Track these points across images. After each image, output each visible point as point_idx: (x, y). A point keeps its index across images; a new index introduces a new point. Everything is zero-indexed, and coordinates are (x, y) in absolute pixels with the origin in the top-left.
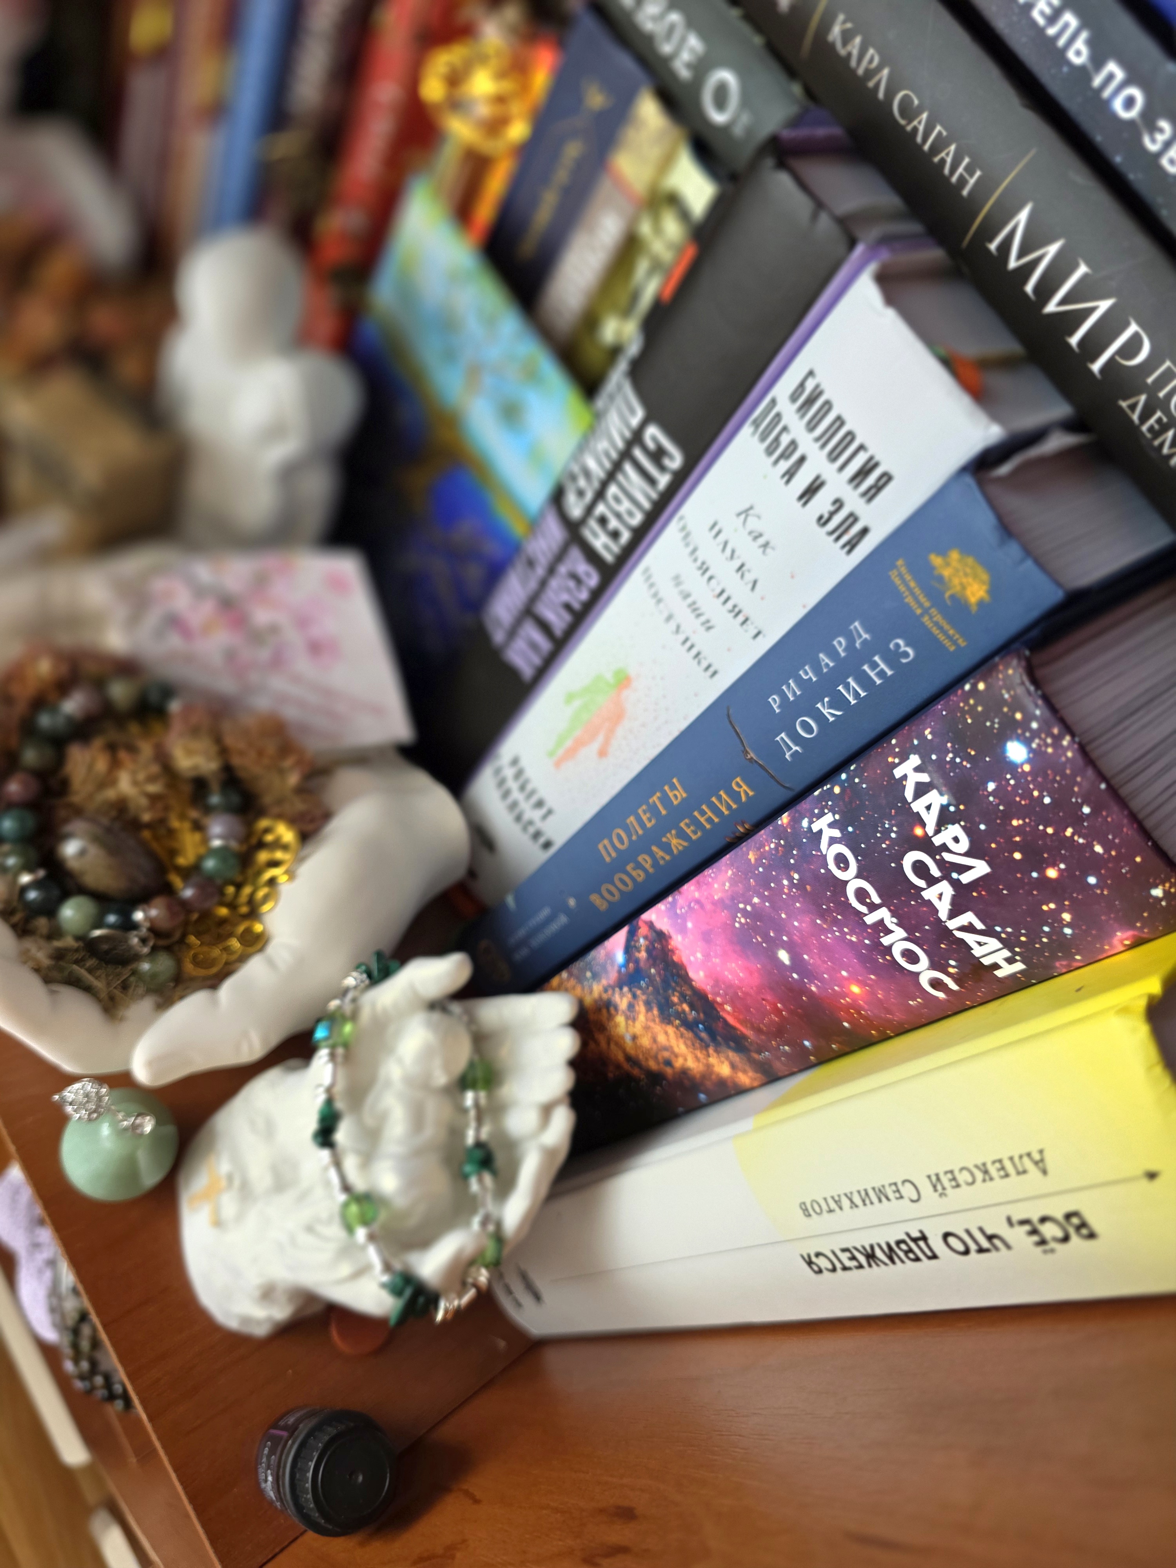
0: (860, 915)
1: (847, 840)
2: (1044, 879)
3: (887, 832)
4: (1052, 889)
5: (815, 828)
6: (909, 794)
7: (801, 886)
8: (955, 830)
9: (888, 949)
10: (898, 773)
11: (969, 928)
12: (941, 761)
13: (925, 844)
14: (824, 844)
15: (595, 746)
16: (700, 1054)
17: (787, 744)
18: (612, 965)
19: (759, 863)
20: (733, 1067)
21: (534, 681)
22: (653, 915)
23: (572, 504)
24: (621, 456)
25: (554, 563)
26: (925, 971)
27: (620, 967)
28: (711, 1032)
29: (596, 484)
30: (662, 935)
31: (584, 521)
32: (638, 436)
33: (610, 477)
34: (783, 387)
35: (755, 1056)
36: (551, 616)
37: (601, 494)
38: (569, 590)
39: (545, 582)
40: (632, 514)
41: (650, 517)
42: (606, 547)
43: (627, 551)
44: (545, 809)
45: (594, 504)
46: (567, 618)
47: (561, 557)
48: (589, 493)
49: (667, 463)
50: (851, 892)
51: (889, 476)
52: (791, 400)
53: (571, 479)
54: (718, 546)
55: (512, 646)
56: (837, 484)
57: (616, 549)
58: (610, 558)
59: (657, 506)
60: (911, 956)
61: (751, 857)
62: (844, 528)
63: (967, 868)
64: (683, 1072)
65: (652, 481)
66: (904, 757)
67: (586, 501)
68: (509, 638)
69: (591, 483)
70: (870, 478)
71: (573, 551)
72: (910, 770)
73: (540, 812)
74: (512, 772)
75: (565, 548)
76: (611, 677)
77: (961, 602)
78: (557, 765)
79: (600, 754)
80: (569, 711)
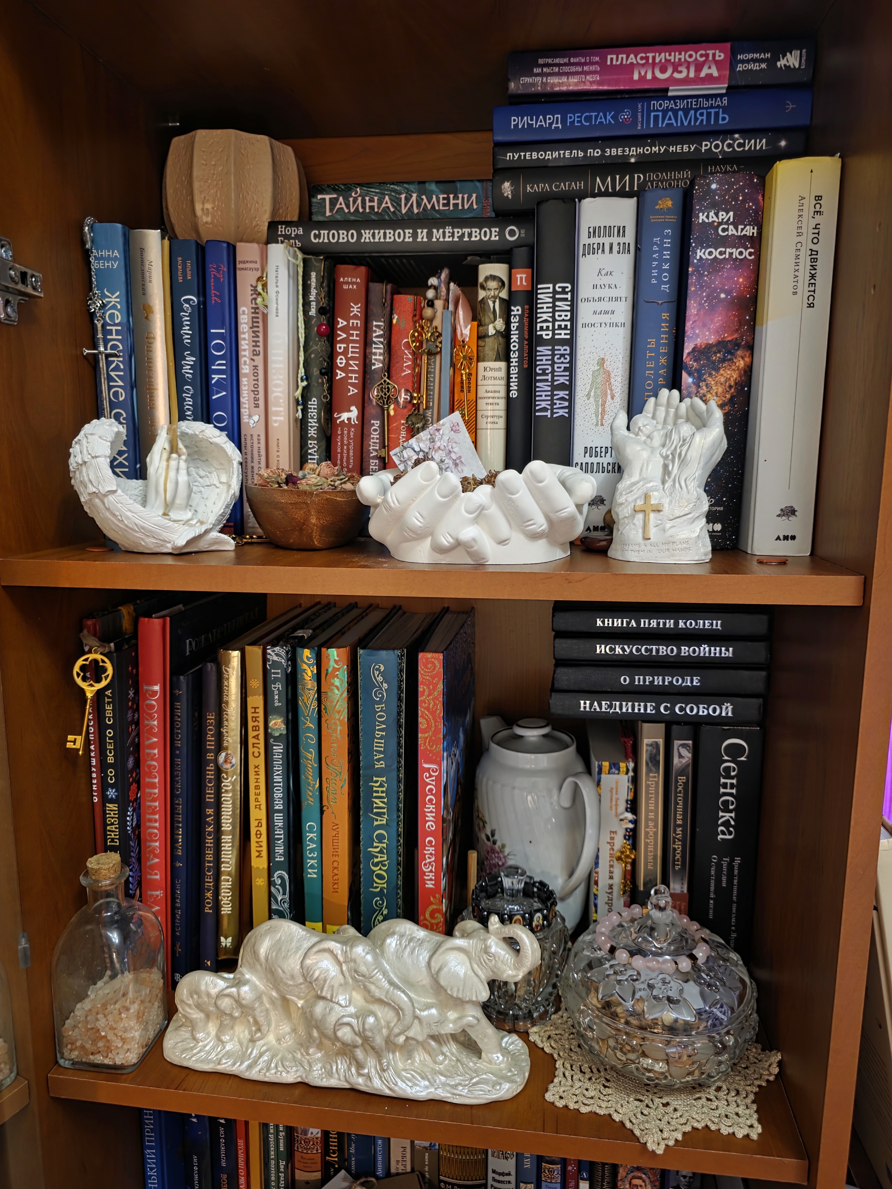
0: (725, 258)
1: (706, 248)
2: (741, 201)
3: (711, 234)
4: (744, 201)
5: (698, 258)
6: (707, 221)
7: (709, 273)
8: (721, 213)
9: (736, 258)
10: (701, 221)
11: (742, 230)
12: (705, 207)
13: (720, 224)
14: (704, 257)
15: (609, 397)
16: (733, 367)
17: (665, 287)
18: (690, 387)
19: (696, 287)
20: (743, 358)
21: (570, 413)
22: (686, 351)
23: (547, 335)
24: (553, 303)
25: (552, 360)
26: (746, 253)
27: (693, 382)
28: (730, 352)
29: (551, 320)
30: (694, 350)
31: (554, 334)
32: (555, 292)
33: (554, 312)
34: (584, 239)
35: (743, 343)
36: (562, 380)
37: (554, 320)
38: (562, 363)
39: (553, 371)
40: (566, 316)
41: (572, 311)
42: (565, 334)
43: (572, 329)
44: (610, 449)
45: (554, 326)
46: (568, 374)
47: (553, 355)
48: (550, 325)
49: (567, 290)
50: (718, 256)
51: (624, 227)
52: (589, 237)
53: (542, 328)
54: (599, 290)
55: (555, 411)
56: (615, 240)
57: (568, 332)
58: (568, 337)
59: (572, 306)
60: (741, 253)
61: (693, 289)
62: (624, 248)
63: (730, 217)
64: (736, 384)
65: (566, 300)
66: (698, 217)
67: (551, 328)
68: (552, 409)
69: (549, 321)
70: (621, 231)
71: (556, 348)
72: (702, 217)
73: (609, 454)
74: (587, 455)
75: (553, 350)
76: (597, 368)
77: (669, 209)
78: (602, 425)
79: (613, 399)
80: (592, 399)
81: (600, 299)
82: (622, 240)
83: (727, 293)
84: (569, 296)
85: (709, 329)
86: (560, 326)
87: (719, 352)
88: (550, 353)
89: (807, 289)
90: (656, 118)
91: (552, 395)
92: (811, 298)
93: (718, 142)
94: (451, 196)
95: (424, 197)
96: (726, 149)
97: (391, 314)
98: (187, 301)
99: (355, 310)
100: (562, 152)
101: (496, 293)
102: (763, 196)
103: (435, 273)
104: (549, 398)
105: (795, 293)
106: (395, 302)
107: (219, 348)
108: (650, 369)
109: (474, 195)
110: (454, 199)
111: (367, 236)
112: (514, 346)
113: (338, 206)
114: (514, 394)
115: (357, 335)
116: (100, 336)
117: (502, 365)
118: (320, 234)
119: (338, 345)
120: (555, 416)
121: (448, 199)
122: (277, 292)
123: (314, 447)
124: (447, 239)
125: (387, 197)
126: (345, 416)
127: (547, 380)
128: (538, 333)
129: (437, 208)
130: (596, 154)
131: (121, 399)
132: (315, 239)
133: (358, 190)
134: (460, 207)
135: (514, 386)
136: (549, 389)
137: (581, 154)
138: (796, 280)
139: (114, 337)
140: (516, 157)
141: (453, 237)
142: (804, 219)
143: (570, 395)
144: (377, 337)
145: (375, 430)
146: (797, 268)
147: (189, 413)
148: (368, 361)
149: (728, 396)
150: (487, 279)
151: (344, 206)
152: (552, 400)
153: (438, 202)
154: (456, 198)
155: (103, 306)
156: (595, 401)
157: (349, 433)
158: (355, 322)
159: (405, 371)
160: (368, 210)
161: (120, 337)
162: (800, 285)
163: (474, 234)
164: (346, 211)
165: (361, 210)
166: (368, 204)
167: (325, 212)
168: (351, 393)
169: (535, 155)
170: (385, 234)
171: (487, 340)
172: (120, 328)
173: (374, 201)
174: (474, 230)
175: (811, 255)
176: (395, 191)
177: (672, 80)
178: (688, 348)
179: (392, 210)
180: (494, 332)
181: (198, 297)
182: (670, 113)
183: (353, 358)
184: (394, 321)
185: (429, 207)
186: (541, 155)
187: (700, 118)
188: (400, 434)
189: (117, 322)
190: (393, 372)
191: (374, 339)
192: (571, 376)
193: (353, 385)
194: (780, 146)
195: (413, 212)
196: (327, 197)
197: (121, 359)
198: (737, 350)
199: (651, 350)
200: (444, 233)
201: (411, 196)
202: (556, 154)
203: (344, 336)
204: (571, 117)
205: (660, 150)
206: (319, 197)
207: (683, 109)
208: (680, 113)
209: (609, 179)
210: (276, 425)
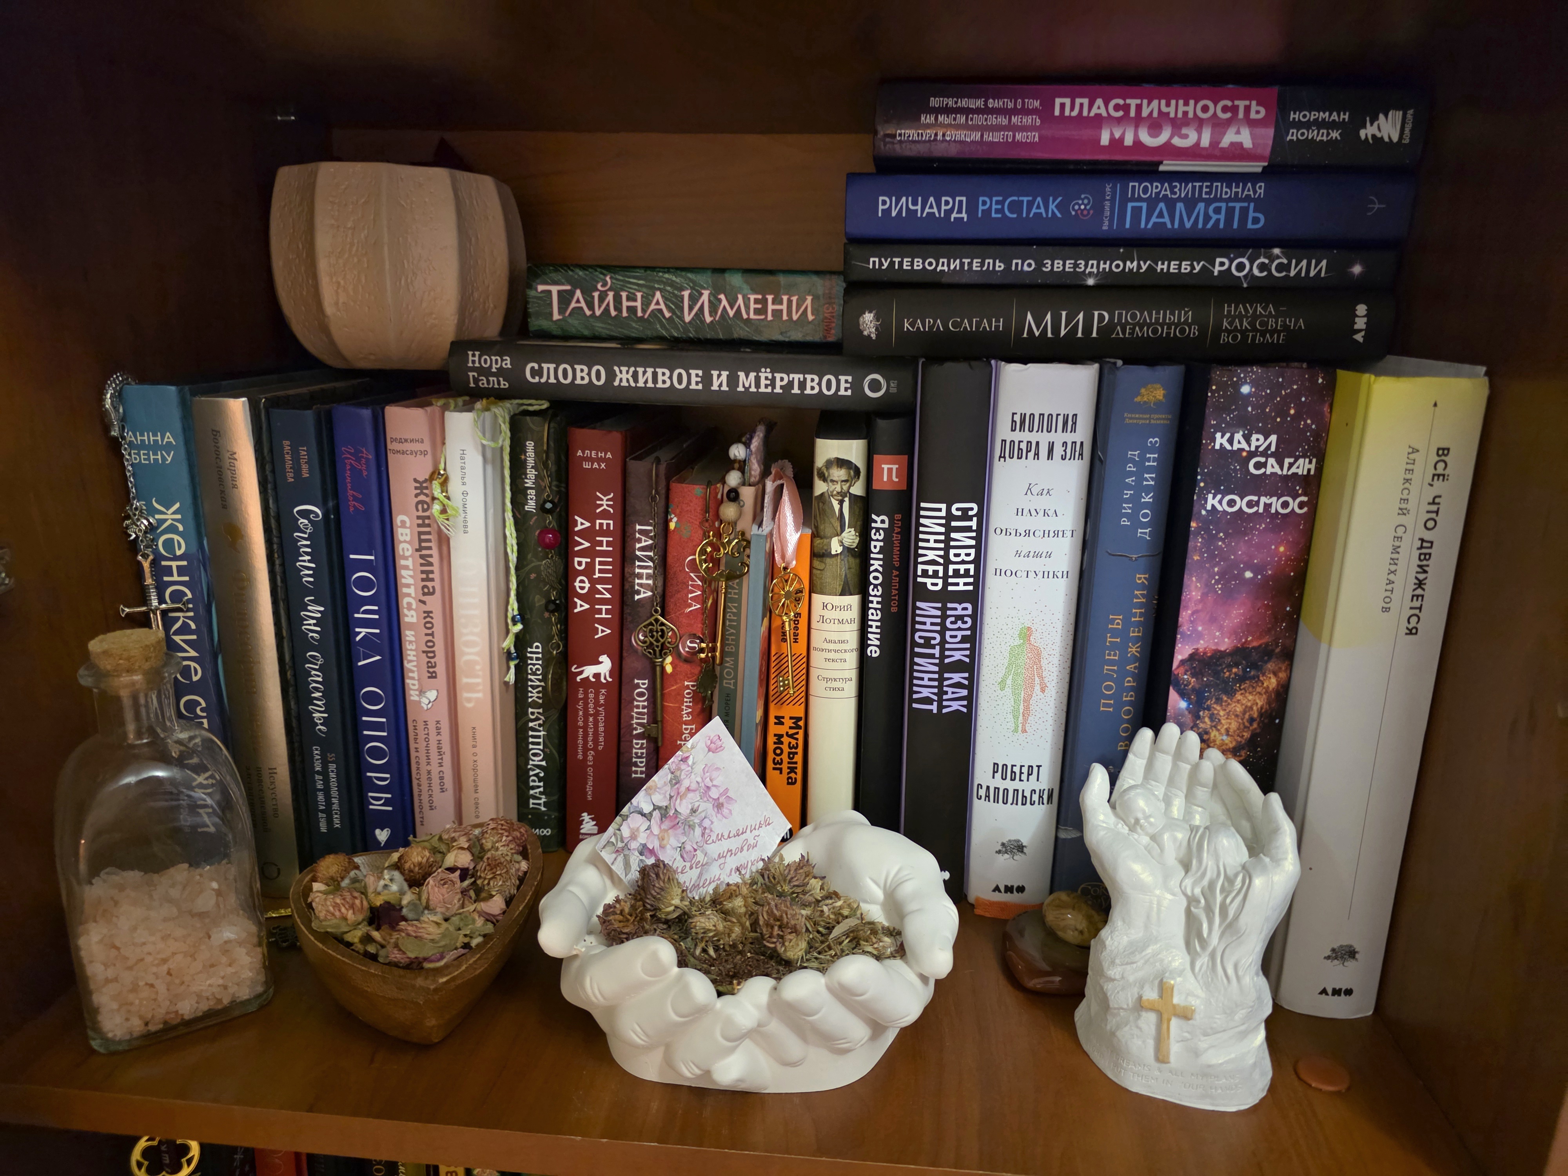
0: (1257, 513)
1: (1225, 493)
2: (1292, 416)
3: (1235, 470)
4: (1298, 417)
5: (1209, 507)
6: (1228, 447)
7: (1227, 535)
8: (1254, 437)
9: (1277, 513)
10: (1217, 447)
11: (1291, 465)
12: (1227, 424)
13: (1252, 454)
14: (1219, 508)
15: (1037, 688)
16: (1259, 689)
17: (1144, 533)
18: (1183, 715)
19: (1201, 555)
20: (1275, 674)
21: (969, 707)
22: (1178, 657)
23: (933, 584)
24: (947, 534)
25: (943, 625)
26: (1294, 505)
27: (1188, 708)
28: (1254, 666)
29: (941, 561)
30: (1192, 657)
31: (946, 584)
32: (950, 517)
33: (947, 549)
34: (1003, 431)
35: (1278, 650)
36: (958, 656)
37: (947, 562)
38: (959, 629)
39: (943, 642)
40: (968, 555)
41: (978, 548)
42: (965, 584)
43: (976, 576)
44: (1035, 769)
45: (946, 570)
46: (968, 645)
47: (944, 617)
48: (940, 569)
49: (971, 513)
50: (1246, 509)
51: (1075, 415)
52: (1013, 430)
53: (925, 573)
54: (1026, 517)
55: (945, 703)
56: (1059, 437)
57: (971, 580)
58: (971, 588)
59: (978, 539)
60: (1285, 505)
61: (1196, 558)
62: (1072, 451)
63: (1270, 444)
64: (1261, 715)
65: (968, 529)
66: (1214, 440)
67: (941, 574)
68: (940, 701)
69: (938, 564)
70: (1069, 423)
71: (949, 605)
72: (1220, 440)
73: (1033, 777)
74: (998, 775)
75: (944, 609)
76: (1018, 642)
77: (1158, 403)
78: (1024, 731)
79: (1043, 690)
80: (1008, 690)
81: (1027, 533)
82: (1069, 437)
83: (1256, 570)
84: (974, 524)
85: (1221, 628)
86: (956, 573)
87: (1236, 665)
88: (939, 613)
89: (1408, 603)
90: (1137, 211)
91: (941, 680)
92: (1414, 620)
93: (1244, 260)
94: (770, 298)
95: (722, 297)
96: (1256, 272)
97: (667, 513)
98: (305, 514)
99: (605, 503)
100: (966, 261)
101: (845, 488)
102: (1331, 406)
103: (743, 437)
104: (936, 683)
105: (1386, 610)
106: (672, 495)
107: (364, 584)
108: (1112, 663)
109: (809, 298)
110: (773, 303)
111: (624, 376)
112: (876, 577)
113: (573, 305)
114: (873, 651)
115: (609, 544)
116: (149, 581)
117: (854, 600)
118: (541, 368)
119: (577, 559)
120: (945, 711)
121: (764, 302)
122: (465, 494)
123: (537, 719)
124: (762, 389)
125: (658, 295)
126: (589, 671)
127: (932, 656)
128: (919, 580)
129: (745, 316)
130: (1026, 268)
131: (195, 679)
132: (533, 377)
133: (608, 279)
134: (785, 317)
135: (874, 639)
136: (936, 669)
137: (1000, 266)
138: (1389, 587)
139: (176, 578)
140: (886, 265)
141: (774, 387)
142: (1415, 488)
143: (971, 679)
144: (642, 549)
145: (641, 694)
146: (1393, 568)
147: (317, 695)
148: (627, 587)
149: (1247, 735)
150: (829, 464)
151: (583, 304)
152: (940, 687)
153: (747, 307)
154: (777, 301)
155: (151, 528)
156: (1014, 694)
157: (596, 698)
158: (605, 522)
159: (690, 606)
160: (625, 314)
161: (187, 578)
162: (1396, 596)
163: (809, 384)
164: (588, 313)
165: (613, 313)
166: (625, 304)
167: (551, 314)
168: (600, 635)
169: (918, 264)
170: (655, 375)
171: (828, 560)
172: (185, 563)
173: (635, 300)
174: (809, 377)
175: (1422, 547)
176: (672, 284)
177: (1168, 150)
178: (1182, 652)
179: (667, 315)
180: (840, 549)
181: (323, 505)
182: (1162, 205)
183: (601, 581)
184: (672, 525)
185: (731, 313)
186: (930, 264)
187: (1215, 217)
188: (682, 703)
189: (179, 553)
190: (671, 606)
191: (638, 553)
192: (972, 649)
193: (602, 622)
194: (1352, 274)
195: (703, 321)
196: (554, 289)
197: (191, 614)
198: (1266, 662)
199: (1115, 633)
200: (758, 380)
201: (701, 294)
202: (955, 264)
203: (587, 545)
204: (984, 203)
205: (1139, 267)
206: (541, 288)
207: (1185, 200)
208: (1180, 206)
209: (1049, 317)
210: (470, 705)
